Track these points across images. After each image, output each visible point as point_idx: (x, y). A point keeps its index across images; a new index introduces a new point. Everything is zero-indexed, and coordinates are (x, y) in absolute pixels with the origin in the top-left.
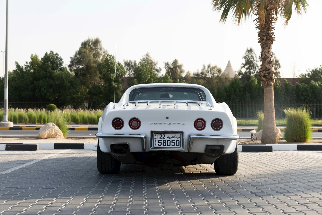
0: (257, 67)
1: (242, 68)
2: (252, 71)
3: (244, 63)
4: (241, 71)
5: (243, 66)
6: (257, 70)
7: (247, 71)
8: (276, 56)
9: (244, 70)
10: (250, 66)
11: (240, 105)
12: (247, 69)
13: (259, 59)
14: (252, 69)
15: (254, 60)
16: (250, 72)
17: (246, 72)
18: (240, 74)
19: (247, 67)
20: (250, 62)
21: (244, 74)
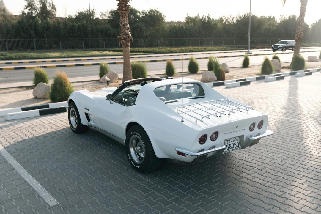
0: (37, 9)
1: (25, 9)
2: (34, 12)
3: (27, 5)
4: (24, 12)
5: (26, 7)
6: (38, 11)
7: (30, 11)
8: (53, 2)
9: (26, 11)
10: (32, 8)
11: (28, 40)
12: (29, 10)
13: (39, 2)
14: (33, 10)
15: (34, 3)
16: (32, 13)
17: (28, 13)
18: (23, 13)
19: (29, 8)
20: (32, 4)
21: (27, 14)
